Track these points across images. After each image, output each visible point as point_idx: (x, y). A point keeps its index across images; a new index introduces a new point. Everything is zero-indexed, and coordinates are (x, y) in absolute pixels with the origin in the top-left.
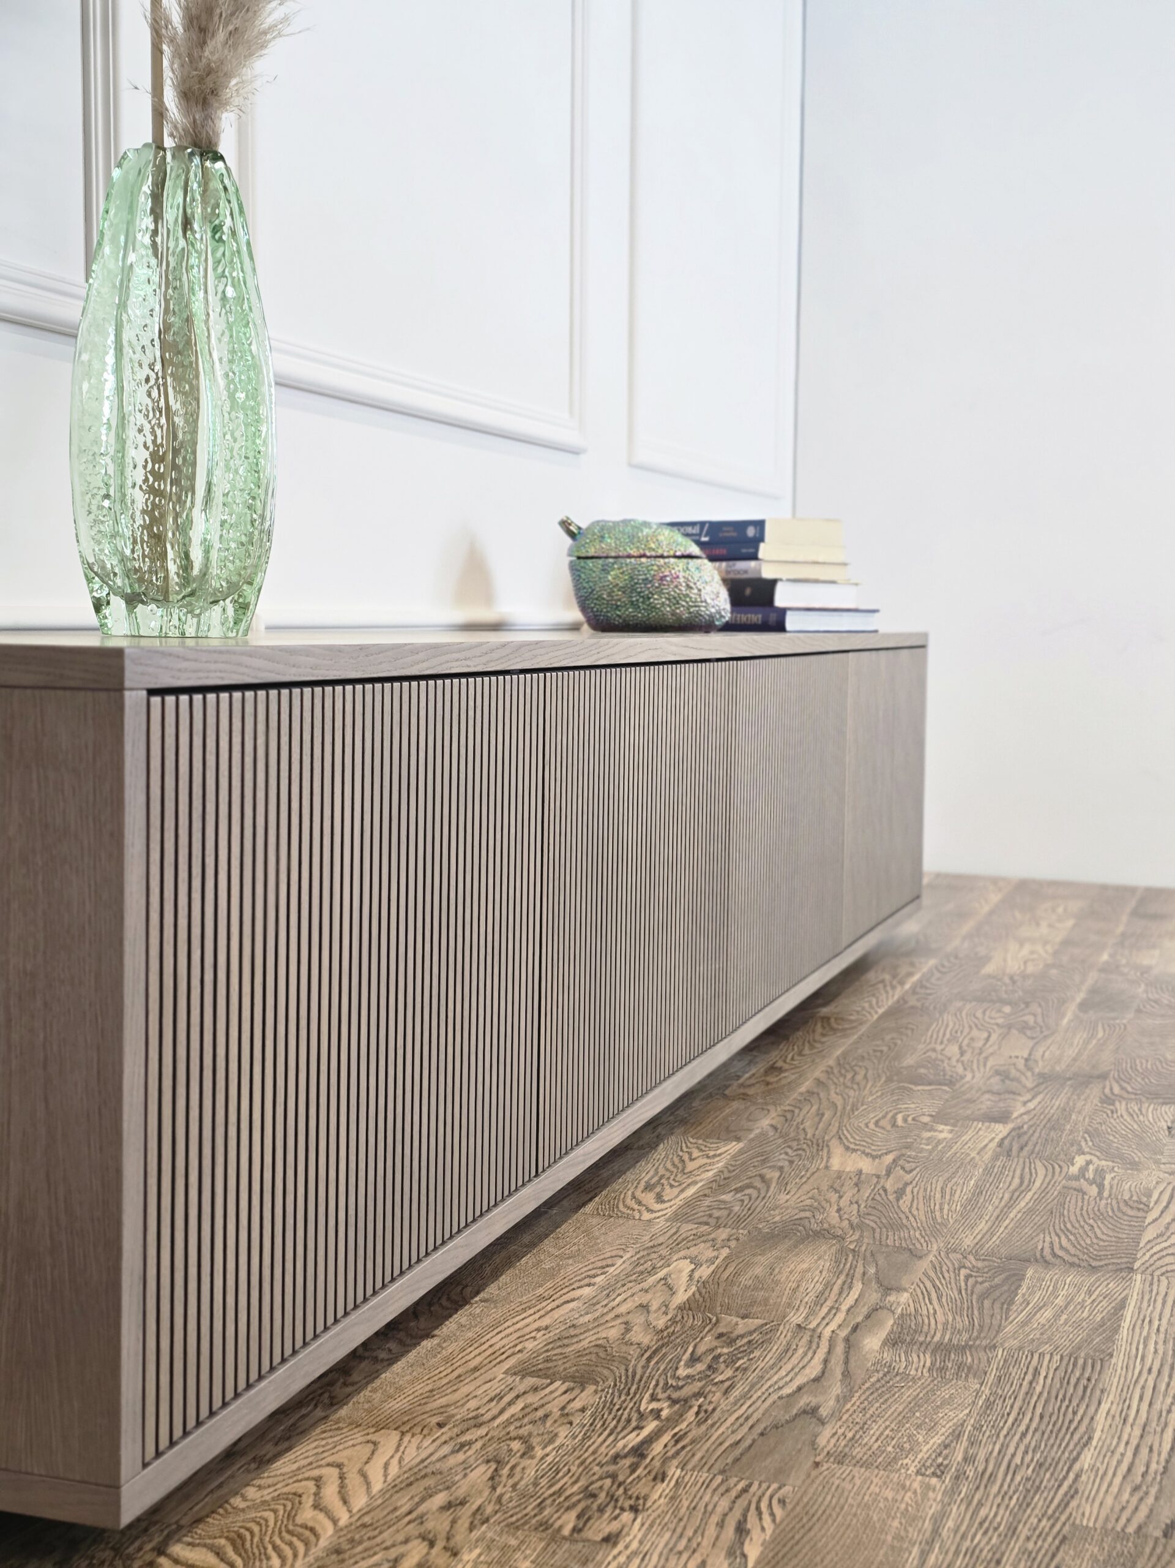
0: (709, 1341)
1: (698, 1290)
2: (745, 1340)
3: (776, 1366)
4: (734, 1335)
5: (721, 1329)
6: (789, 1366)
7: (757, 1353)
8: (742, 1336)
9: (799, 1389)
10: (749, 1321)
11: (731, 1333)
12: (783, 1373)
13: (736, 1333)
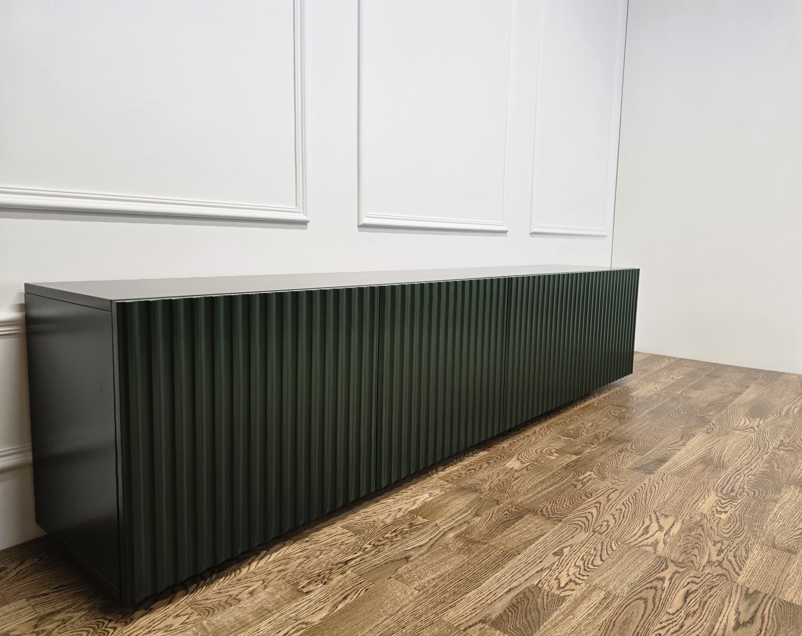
0: (405, 526)
1: (421, 506)
2: (416, 527)
3: (415, 538)
4: (414, 524)
5: (413, 522)
6: (419, 539)
7: (415, 532)
8: (416, 525)
9: (413, 548)
10: (425, 520)
11: (415, 523)
12: (415, 541)
13: (416, 524)
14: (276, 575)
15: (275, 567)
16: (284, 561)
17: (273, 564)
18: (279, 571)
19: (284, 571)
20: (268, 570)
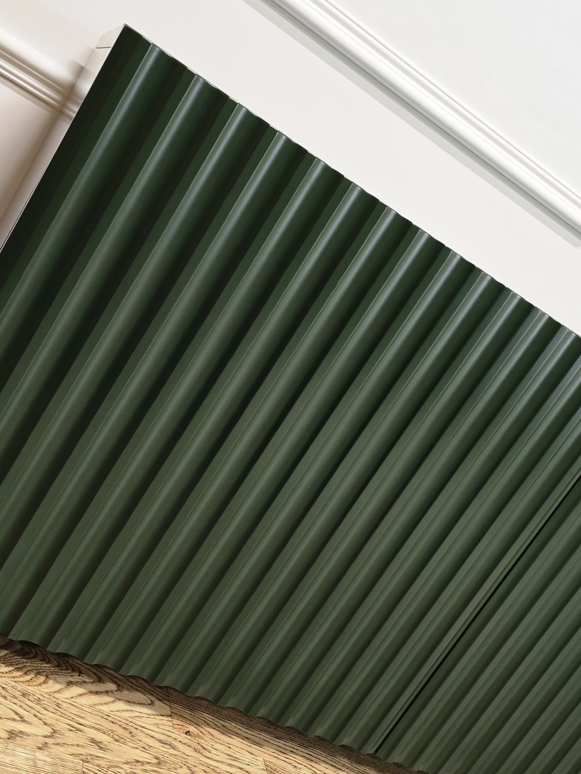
14: (82, 741)
15: (97, 726)
16: (120, 731)
17: (99, 718)
18: (93, 741)
19: (101, 748)
20: (82, 721)
